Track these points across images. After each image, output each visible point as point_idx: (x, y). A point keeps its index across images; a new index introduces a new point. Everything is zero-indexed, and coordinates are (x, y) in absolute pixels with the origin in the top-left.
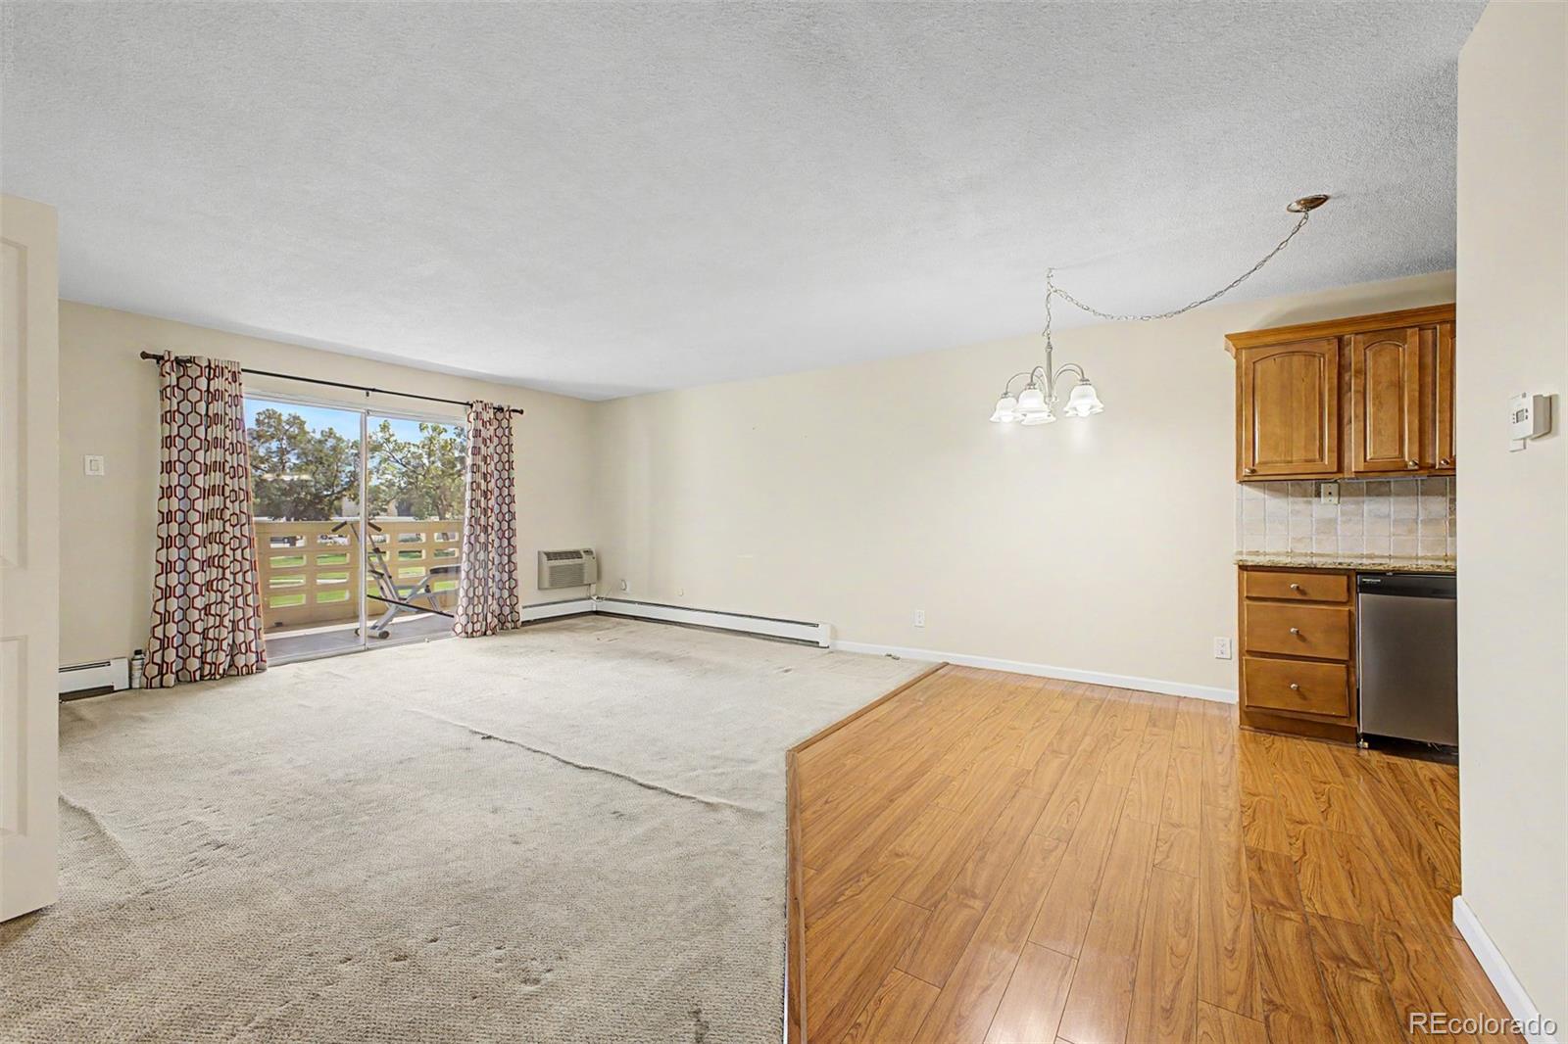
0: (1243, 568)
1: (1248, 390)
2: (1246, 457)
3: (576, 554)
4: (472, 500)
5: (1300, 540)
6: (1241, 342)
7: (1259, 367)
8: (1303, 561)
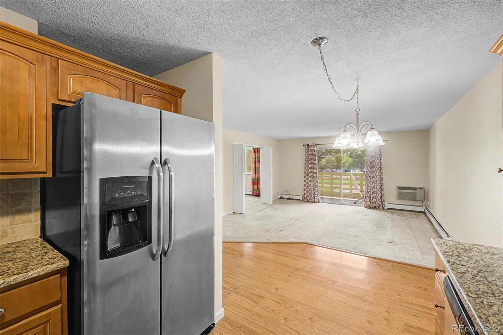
3: (415, 189)
4: (367, 164)
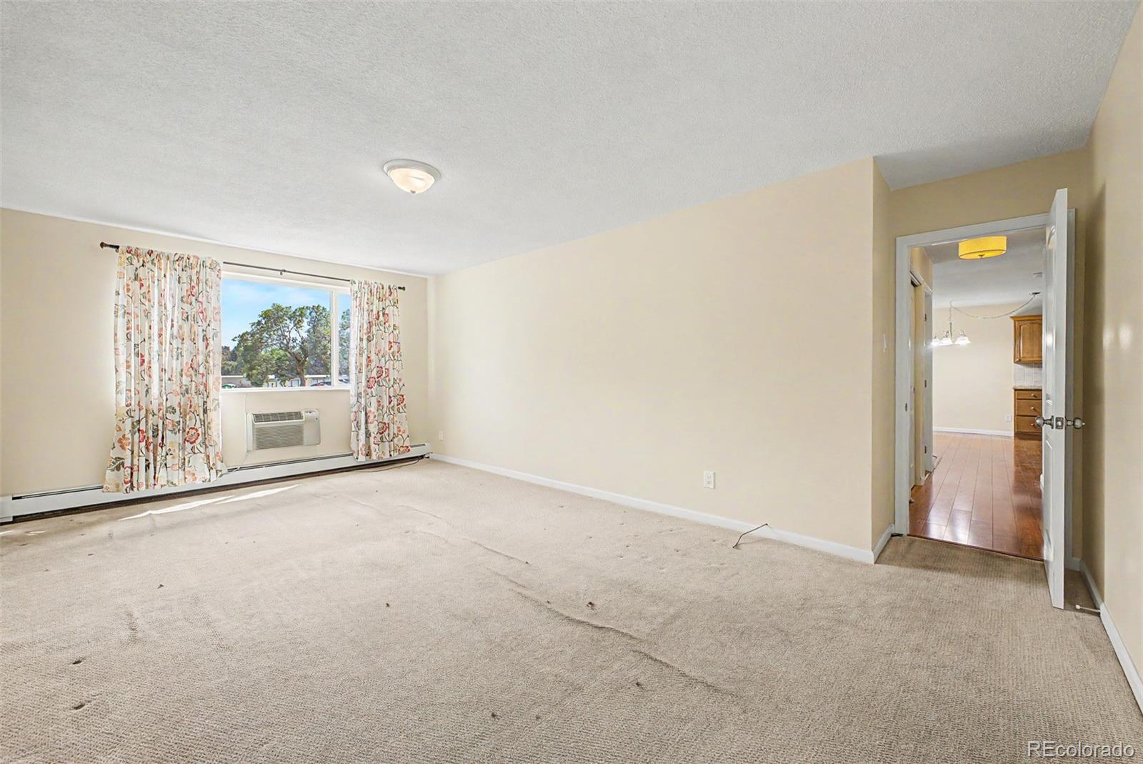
0: (1016, 390)
1: (1017, 335)
2: (1018, 355)
5: (1037, 382)
6: (1017, 319)
7: (1022, 327)
8: (1036, 388)
